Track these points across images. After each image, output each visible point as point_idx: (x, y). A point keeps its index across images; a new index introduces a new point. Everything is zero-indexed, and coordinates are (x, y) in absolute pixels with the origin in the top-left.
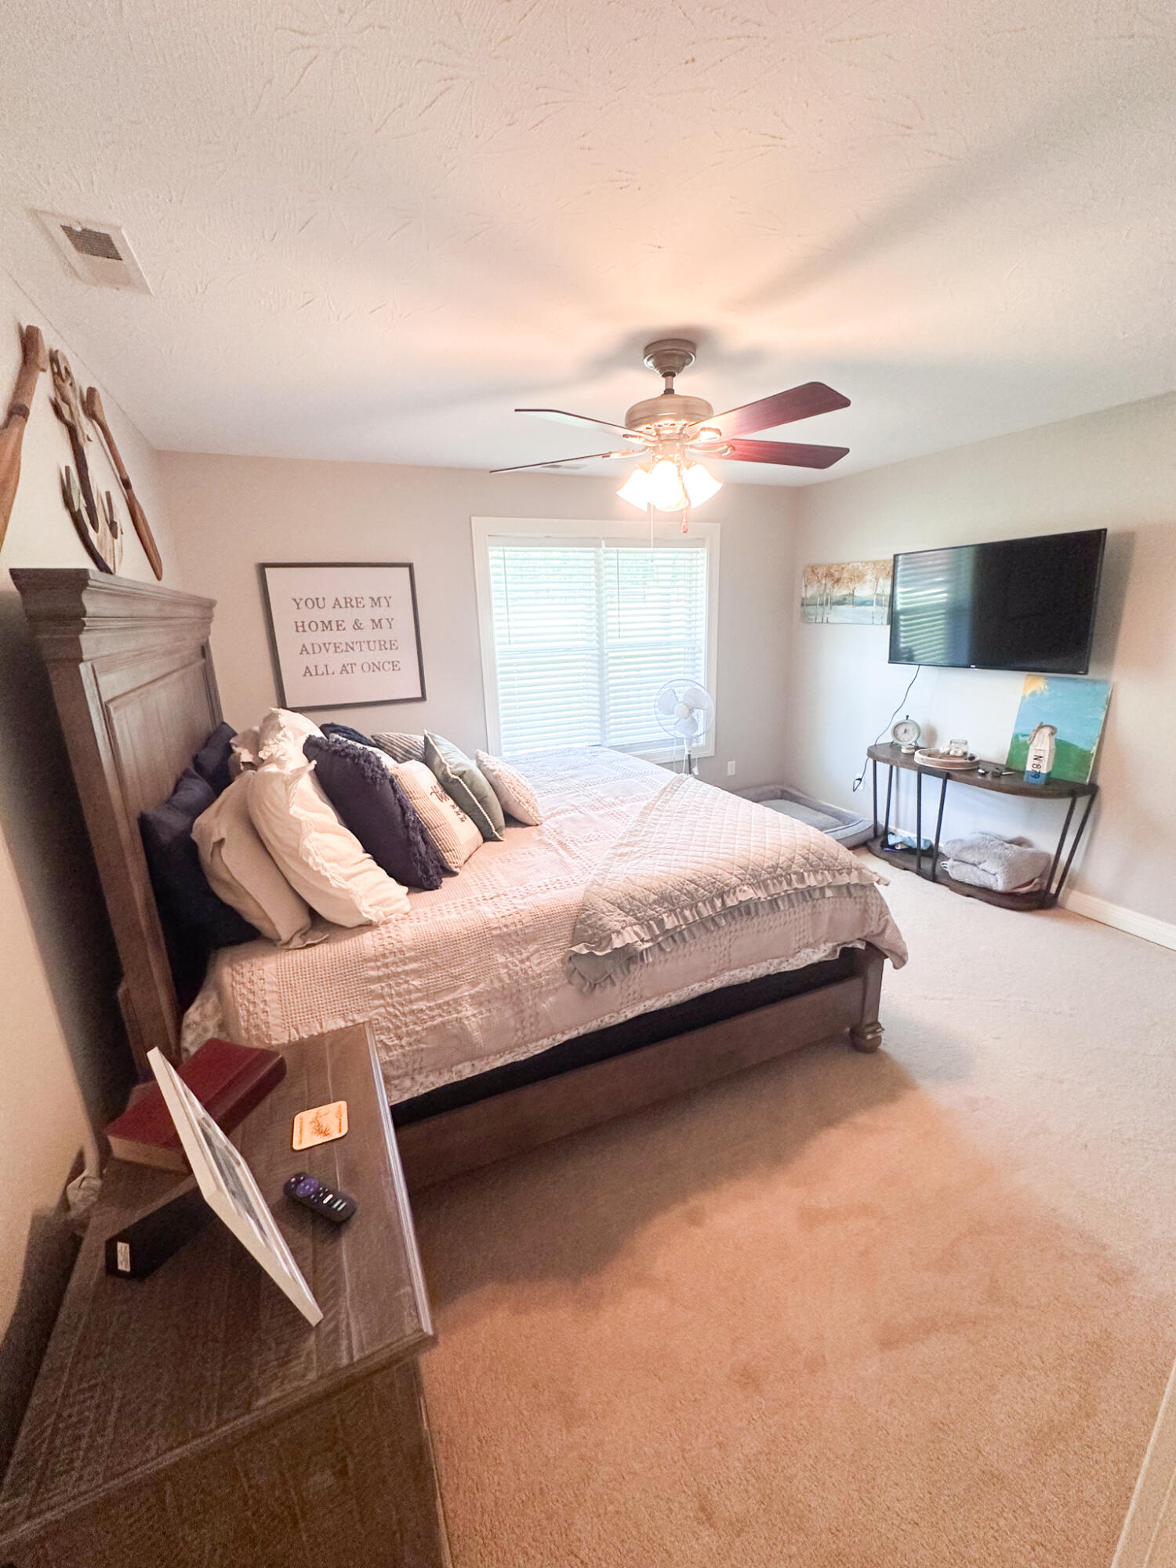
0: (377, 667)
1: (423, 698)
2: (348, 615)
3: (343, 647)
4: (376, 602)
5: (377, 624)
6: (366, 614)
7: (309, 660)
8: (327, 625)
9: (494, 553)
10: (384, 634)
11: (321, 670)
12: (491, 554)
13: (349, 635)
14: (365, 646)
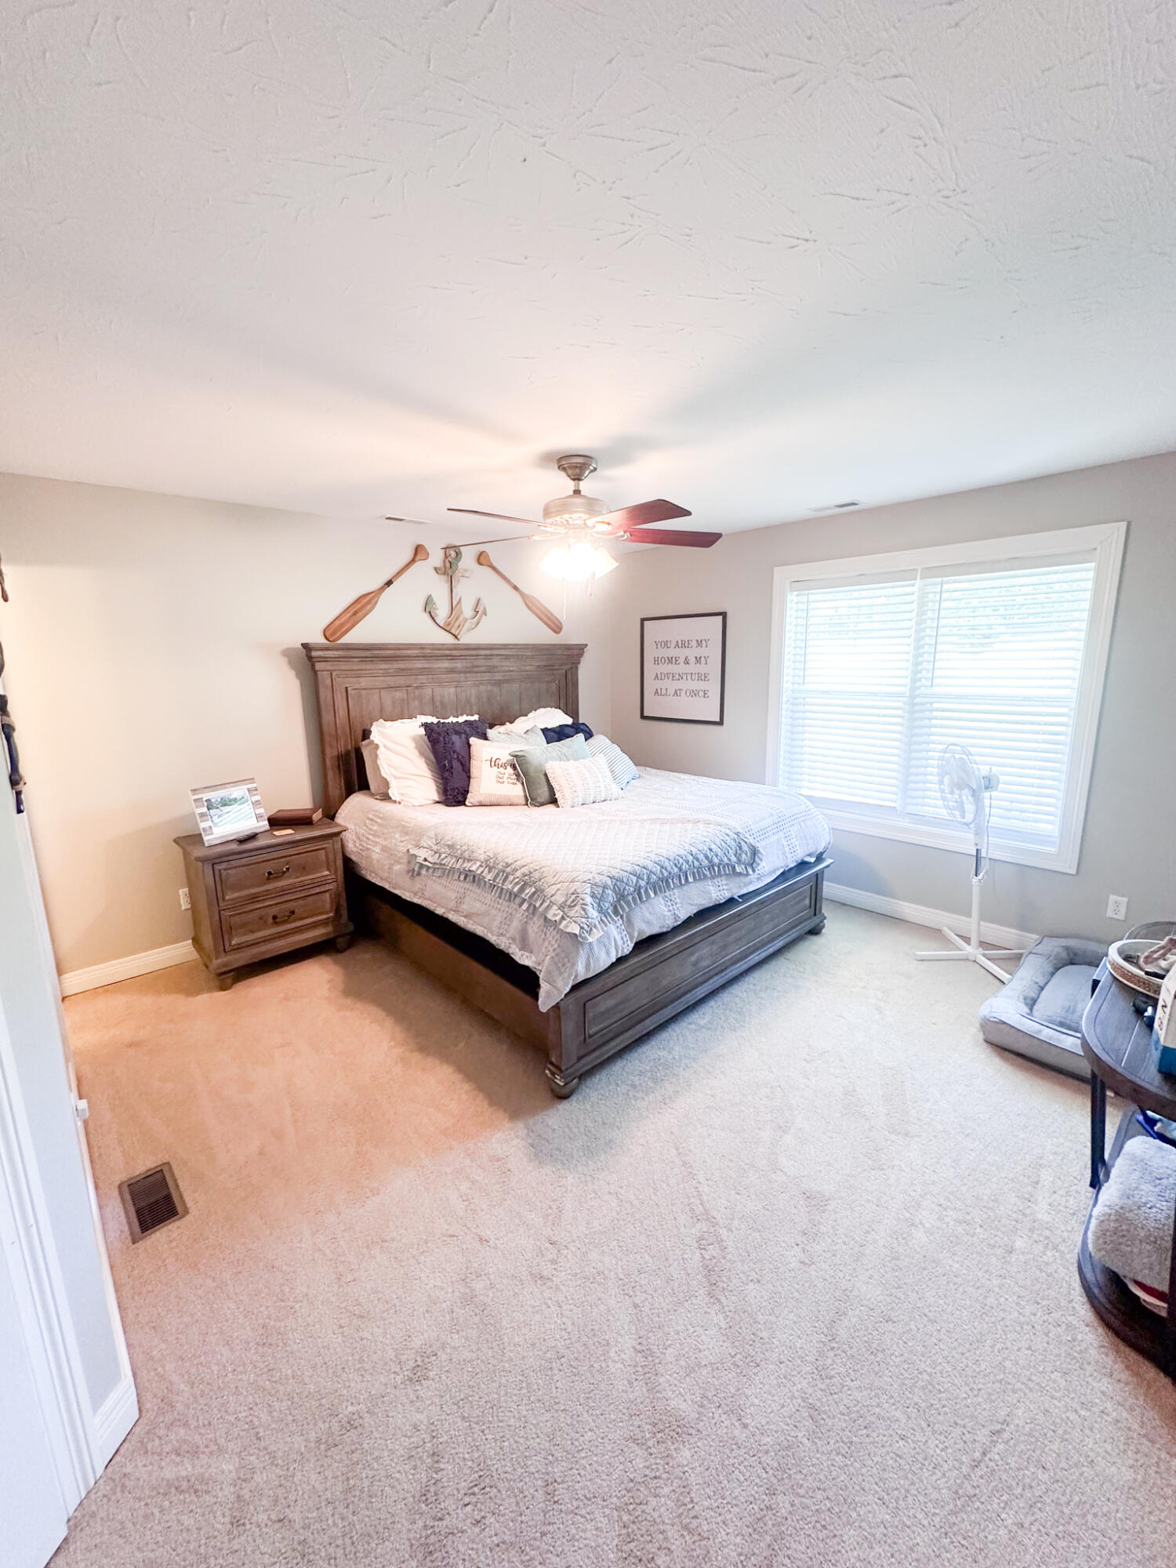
0: (694, 693)
1: (721, 723)
2: (682, 653)
3: (677, 677)
4: (699, 643)
5: (698, 660)
6: (692, 653)
7: (659, 684)
8: (670, 660)
9: (792, 598)
10: (701, 668)
11: (664, 692)
12: (789, 598)
13: (680, 668)
14: (689, 677)
